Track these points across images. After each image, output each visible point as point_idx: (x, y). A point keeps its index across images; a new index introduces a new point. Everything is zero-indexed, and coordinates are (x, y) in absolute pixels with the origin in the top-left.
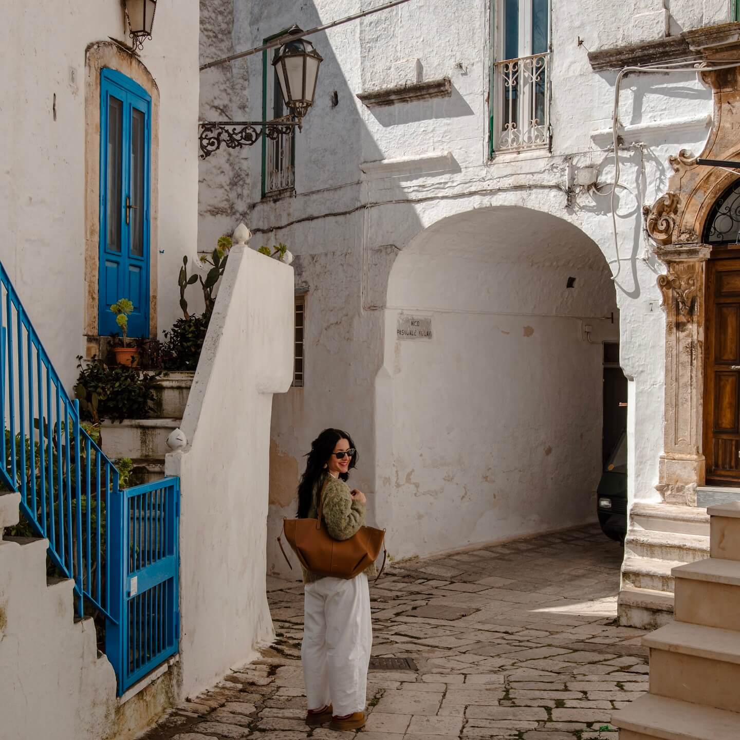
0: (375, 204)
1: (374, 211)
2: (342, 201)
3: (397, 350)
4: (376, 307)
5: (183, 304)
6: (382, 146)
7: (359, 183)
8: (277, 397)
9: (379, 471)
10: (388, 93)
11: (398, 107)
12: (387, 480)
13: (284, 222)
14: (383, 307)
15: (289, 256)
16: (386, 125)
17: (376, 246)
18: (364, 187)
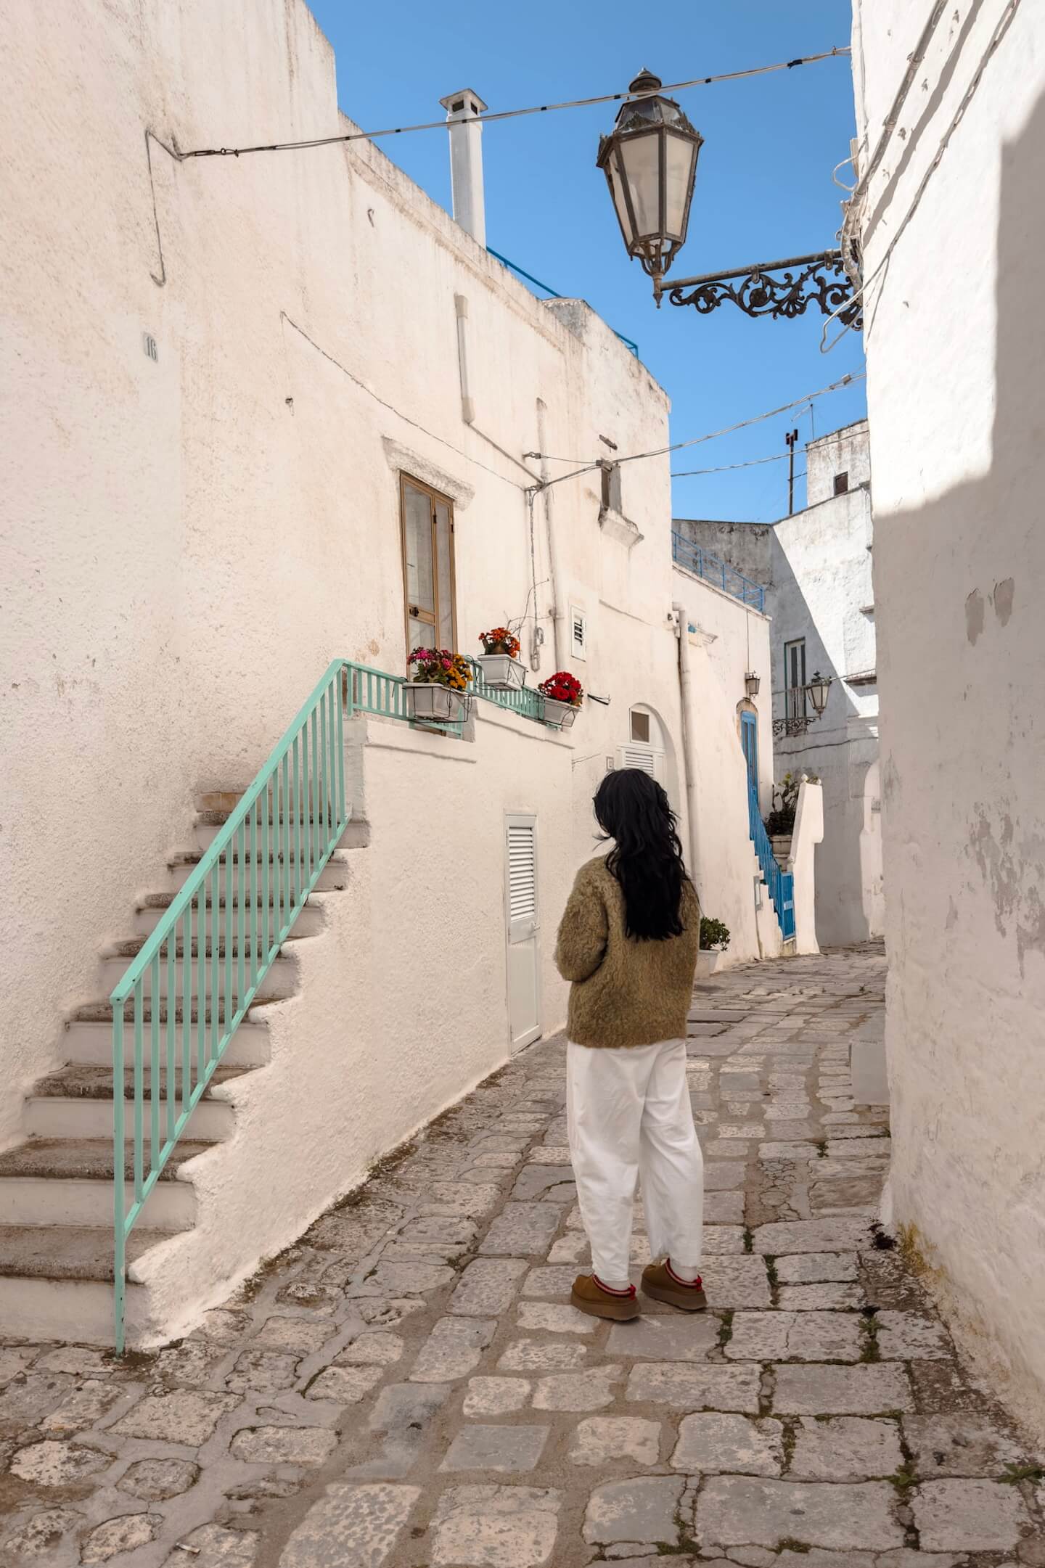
0: (855, 740)
1: (855, 744)
2: (836, 737)
3: (872, 819)
4: (859, 795)
5: (774, 806)
6: (859, 708)
7: (846, 728)
8: (816, 845)
9: (864, 886)
10: (862, 679)
11: (867, 687)
12: (869, 891)
13: (801, 748)
14: (862, 795)
15: (820, 781)
16: (860, 696)
17: (858, 762)
18: (849, 730)
